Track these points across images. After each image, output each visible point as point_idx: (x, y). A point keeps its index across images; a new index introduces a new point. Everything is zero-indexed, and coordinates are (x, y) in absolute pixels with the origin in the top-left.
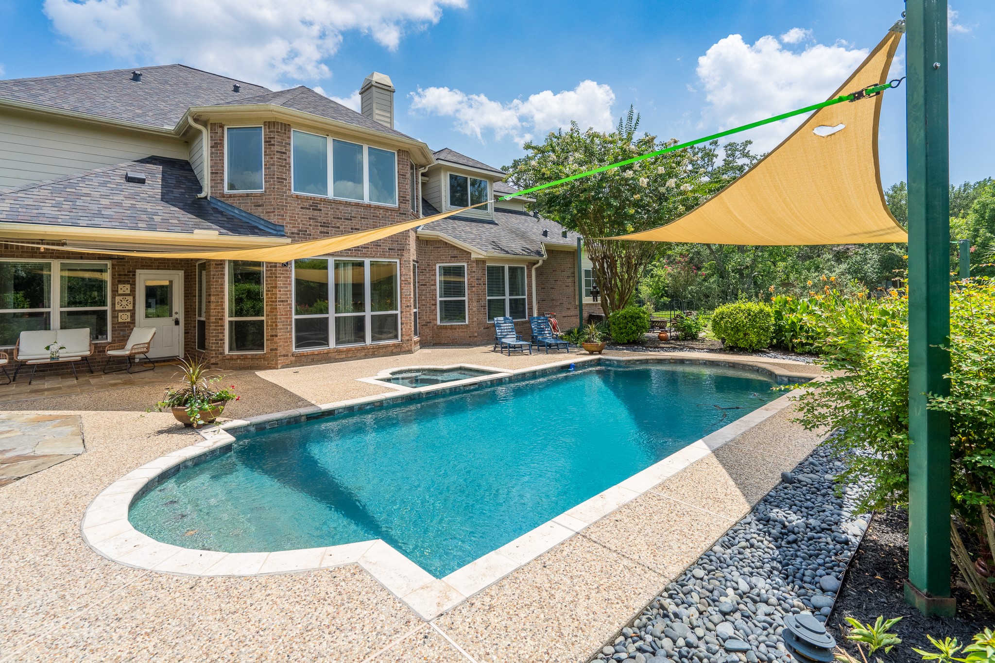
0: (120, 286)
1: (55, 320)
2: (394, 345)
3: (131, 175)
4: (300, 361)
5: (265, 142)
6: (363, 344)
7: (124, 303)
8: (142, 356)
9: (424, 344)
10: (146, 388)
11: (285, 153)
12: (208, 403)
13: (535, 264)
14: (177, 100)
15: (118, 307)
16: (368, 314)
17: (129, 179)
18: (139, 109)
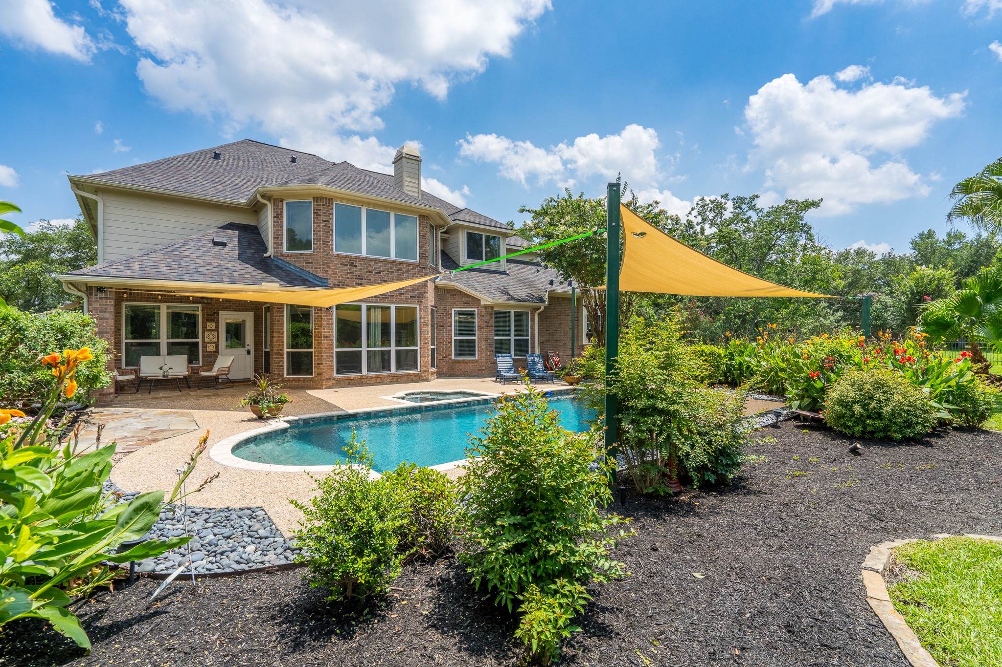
0: (208, 324)
1: (164, 349)
2: (414, 374)
3: (216, 240)
4: (340, 384)
5: (314, 213)
6: (389, 373)
7: (211, 336)
8: (224, 377)
9: (440, 375)
10: (230, 398)
11: (329, 222)
12: (273, 403)
13: (538, 309)
14: (247, 174)
15: (207, 340)
16: (393, 348)
17: (216, 244)
18: (220, 185)
